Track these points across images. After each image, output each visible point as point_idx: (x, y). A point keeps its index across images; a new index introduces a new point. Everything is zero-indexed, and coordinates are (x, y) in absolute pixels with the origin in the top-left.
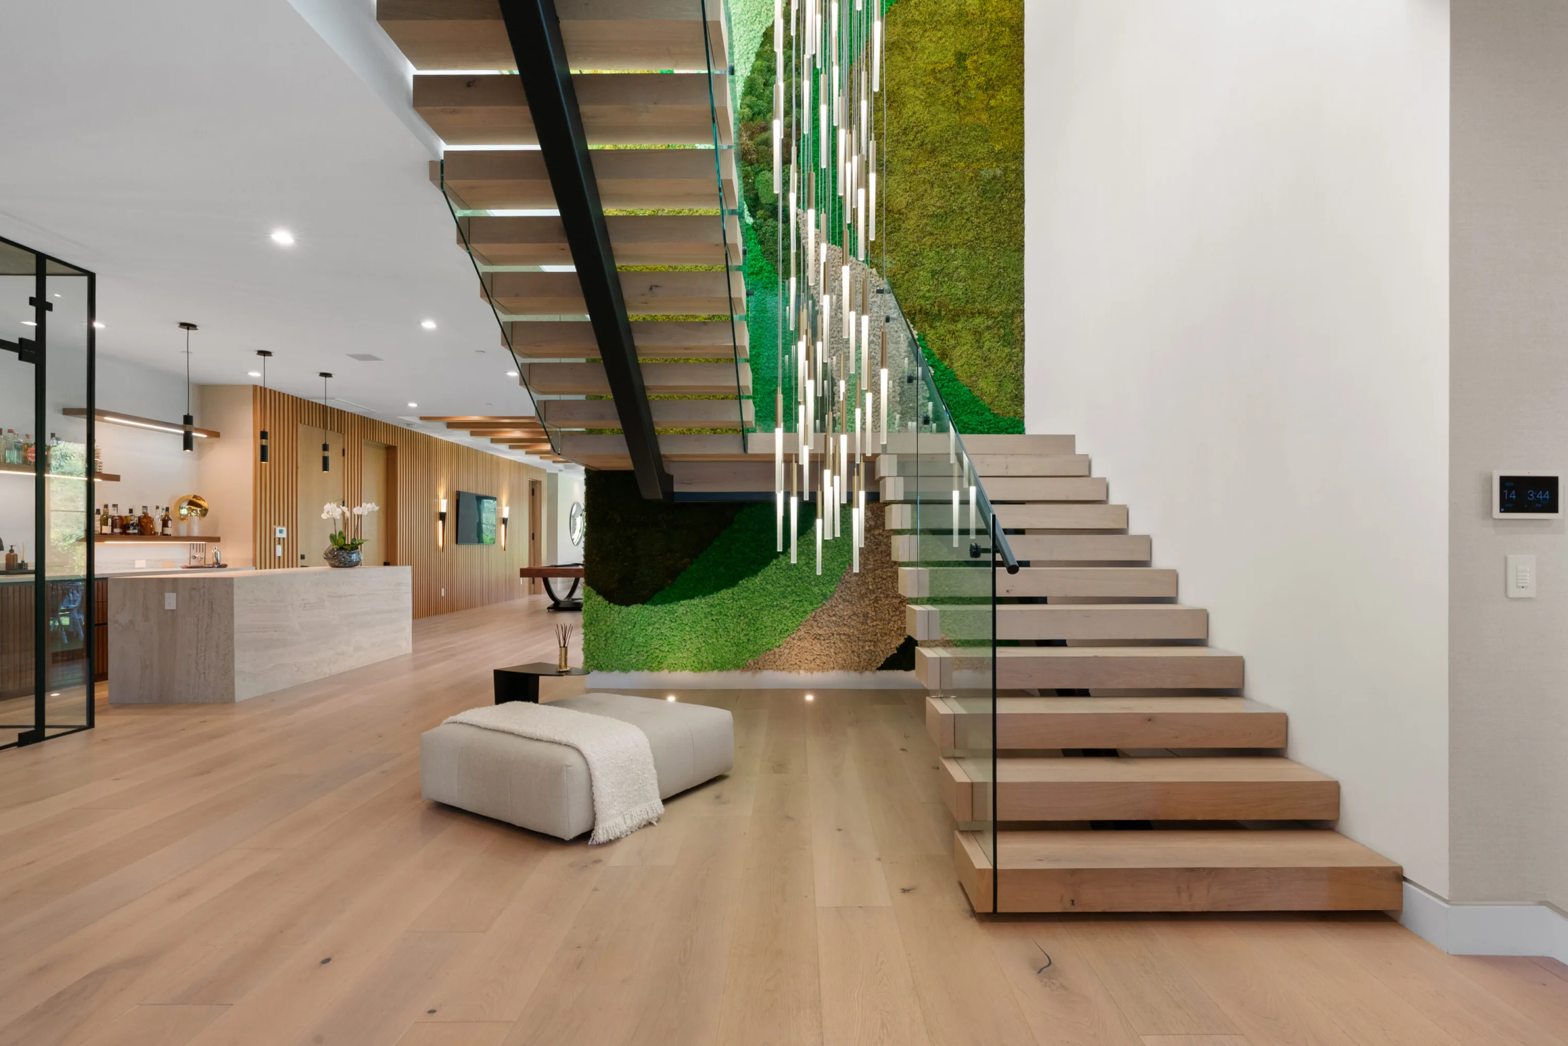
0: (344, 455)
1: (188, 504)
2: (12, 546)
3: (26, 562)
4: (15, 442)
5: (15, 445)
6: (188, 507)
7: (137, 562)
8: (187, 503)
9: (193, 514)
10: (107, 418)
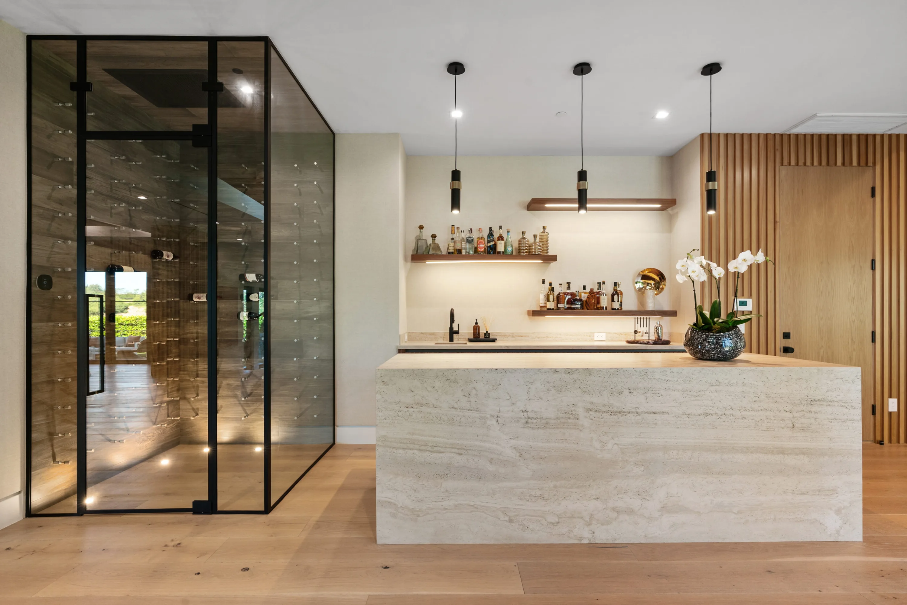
0: (873, 195)
1: (642, 279)
2: (476, 320)
3: (489, 332)
4: (467, 238)
5: (467, 240)
6: (642, 281)
7: (596, 335)
8: (640, 278)
9: (648, 287)
10: (547, 205)
